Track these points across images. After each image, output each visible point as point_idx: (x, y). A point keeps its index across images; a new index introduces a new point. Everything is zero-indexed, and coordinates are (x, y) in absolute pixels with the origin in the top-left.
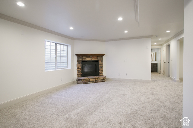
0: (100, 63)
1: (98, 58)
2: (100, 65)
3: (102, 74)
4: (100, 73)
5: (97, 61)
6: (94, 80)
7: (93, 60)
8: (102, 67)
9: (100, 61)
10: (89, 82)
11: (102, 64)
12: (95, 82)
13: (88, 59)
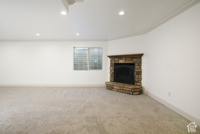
0: (136, 67)
1: (134, 60)
2: (136, 70)
3: (138, 84)
4: (137, 82)
5: (133, 64)
6: (118, 88)
7: (126, 62)
8: (140, 73)
9: (136, 64)
10: (113, 88)
11: (141, 69)
12: (119, 91)
13: (121, 61)
